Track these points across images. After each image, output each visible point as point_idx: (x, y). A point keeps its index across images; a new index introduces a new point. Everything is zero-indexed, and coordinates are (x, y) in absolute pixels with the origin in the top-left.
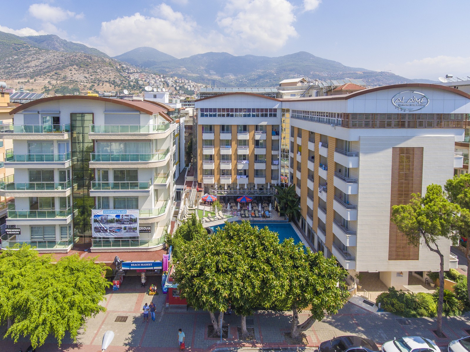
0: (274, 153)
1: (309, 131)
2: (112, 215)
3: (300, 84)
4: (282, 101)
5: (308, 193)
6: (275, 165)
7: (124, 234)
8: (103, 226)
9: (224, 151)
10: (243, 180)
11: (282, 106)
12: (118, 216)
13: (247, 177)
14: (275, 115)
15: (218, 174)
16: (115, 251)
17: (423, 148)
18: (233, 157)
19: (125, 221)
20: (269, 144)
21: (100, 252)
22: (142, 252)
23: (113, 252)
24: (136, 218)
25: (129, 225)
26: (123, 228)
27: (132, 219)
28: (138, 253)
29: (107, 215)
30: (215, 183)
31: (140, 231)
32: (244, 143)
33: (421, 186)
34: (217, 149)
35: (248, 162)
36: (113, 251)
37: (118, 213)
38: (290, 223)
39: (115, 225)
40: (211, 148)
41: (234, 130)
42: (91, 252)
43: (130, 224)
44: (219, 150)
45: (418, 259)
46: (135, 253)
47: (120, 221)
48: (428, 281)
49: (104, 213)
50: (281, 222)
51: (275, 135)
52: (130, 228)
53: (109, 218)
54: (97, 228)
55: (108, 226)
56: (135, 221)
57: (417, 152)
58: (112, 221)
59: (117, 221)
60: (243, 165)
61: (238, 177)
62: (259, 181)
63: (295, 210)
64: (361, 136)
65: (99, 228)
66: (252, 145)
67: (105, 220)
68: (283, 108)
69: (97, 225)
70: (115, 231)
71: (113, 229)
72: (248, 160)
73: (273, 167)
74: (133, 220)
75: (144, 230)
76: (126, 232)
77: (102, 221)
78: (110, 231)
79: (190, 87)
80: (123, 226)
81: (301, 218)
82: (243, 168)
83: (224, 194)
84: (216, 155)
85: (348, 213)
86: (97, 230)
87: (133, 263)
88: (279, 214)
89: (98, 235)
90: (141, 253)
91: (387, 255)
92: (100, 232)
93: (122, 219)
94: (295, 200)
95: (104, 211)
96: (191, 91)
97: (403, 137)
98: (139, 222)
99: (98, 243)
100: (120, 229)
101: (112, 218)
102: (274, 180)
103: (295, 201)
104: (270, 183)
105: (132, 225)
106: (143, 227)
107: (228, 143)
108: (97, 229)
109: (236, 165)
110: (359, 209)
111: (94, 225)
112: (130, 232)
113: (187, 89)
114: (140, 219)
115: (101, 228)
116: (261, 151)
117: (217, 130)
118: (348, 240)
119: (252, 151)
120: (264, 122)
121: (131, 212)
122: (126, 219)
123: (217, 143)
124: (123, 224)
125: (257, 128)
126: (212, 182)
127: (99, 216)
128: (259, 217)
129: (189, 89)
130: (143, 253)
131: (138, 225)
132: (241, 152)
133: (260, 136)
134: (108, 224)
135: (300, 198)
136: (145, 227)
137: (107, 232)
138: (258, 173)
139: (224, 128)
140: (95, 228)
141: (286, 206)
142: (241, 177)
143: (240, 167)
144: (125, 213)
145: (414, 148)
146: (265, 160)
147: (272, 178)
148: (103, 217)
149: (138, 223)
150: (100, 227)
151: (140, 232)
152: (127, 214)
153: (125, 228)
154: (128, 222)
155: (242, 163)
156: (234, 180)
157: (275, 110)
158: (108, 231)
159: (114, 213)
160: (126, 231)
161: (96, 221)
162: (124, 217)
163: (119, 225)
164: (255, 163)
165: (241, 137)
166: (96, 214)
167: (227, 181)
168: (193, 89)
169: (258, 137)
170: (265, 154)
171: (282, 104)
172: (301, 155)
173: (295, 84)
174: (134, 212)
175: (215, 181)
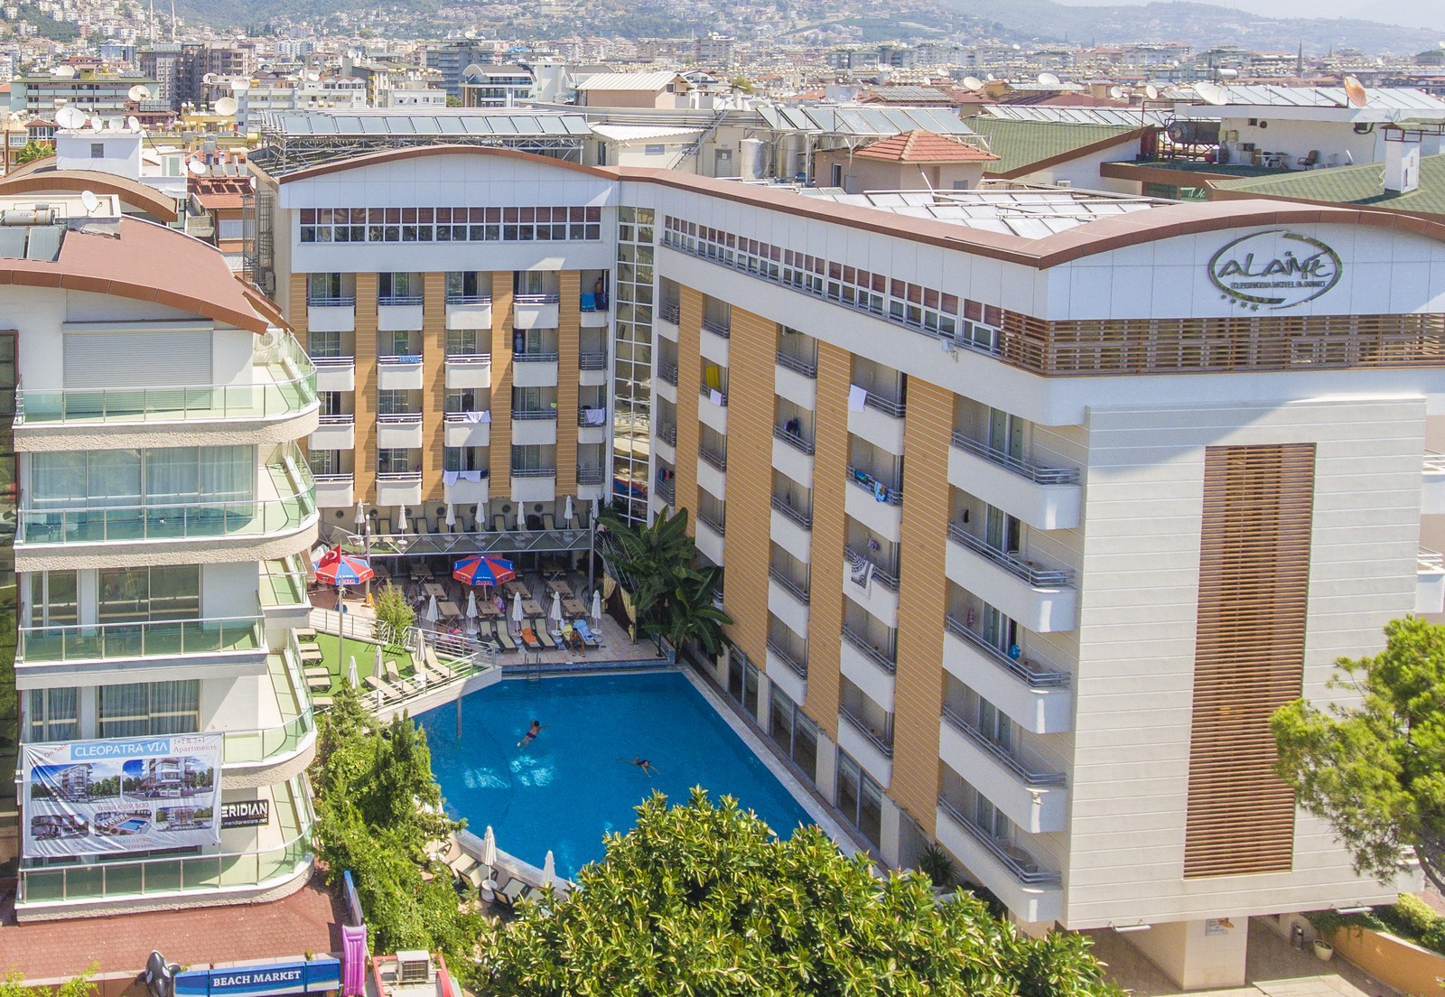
0: (588, 378)
1: (780, 326)
2: (108, 761)
3: (666, 102)
4: (621, 178)
5: (772, 565)
6: (593, 425)
7: (156, 836)
8: (71, 812)
9: (396, 378)
10: (469, 490)
11: (620, 196)
12: (132, 765)
13: (484, 474)
14: (594, 233)
15: (367, 469)
16: (118, 911)
17: (1312, 446)
18: (429, 401)
19: (164, 786)
20: (569, 348)
21: (56, 921)
22: (232, 906)
23: (110, 917)
24: (211, 771)
25: (181, 802)
26: (154, 816)
27: (193, 773)
28: (218, 913)
29: (89, 766)
30: (356, 504)
31: (224, 820)
32: (471, 344)
33: (1306, 591)
34: (366, 367)
35: (488, 419)
36: (110, 912)
37: (132, 754)
38: (679, 669)
39: (122, 804)
40: (344, 363)
41: (435, 290)
42: (18, 924)
43: (184, 795)
44: (375, 372)
45: (1290, 868)
46: (206, 915)
47: (144, 788)
48: (1301, 934)
49: (74, 757)
50: (643, 667)
51: (591, 310)
52: (183, 815)
53: (97, 776)
54: (45, 821)
55: (91, 809)
56: (206, 781)
57: (1291, 463)
58: (107, 789)
59: (129, 786)
60: (467, 431)
61: (450, 478)
62: (528, 491)
63: (703, 619)
64: (1091, 404)
65: (54, 821)
66: (501, 351)
67: (78, 784)
68: (626, 203)
69: (44, 808)
70: (120, 829)
71: (110, 821)
72: (487, 407)
73: (585, 436)
74: (198, 780)
75: (241, 818)
76: (167, 829)
77: (66, 791)
78: (99, 828)
79: (63, 8)
80: (154, 806)
81: (726, 651)
82: (467, 442)
83: (399, 546)
84: (363, 393)
85: (1036, 707)
86: (46, 828)
87: (219, 976)
88: (632, 632)
89: (49, 848)
90: (228, 912)
91: (1178, 859)
92: (55, 835)
93: (151, 779)
94: (699, 577)
95: (73, 749)
96: (64, 22)
97: (1245, 404)
98: (220, 783)
99: (47, 884)
100: (140, 819)
101: (110, 776)
102: (587, 483)
103: (701, 583)
104: (574, 498)
105: (190, 802)
106: (236, 804)
107: (405, 346)
108: (43, 825)
109: (442, 429)
110: (1083, 687)
111: (32, 808)
112: (184, 827)
113: (50, 16)
114: (226, 772)
115: (59, 818)
116: (537, 375)
117: (368, 291)
118: (1036, 810)
119: (503, 372)
120: (550, 259)
121: (186, 745)
122: (167, 775)
123: (365, 342)
124: (156, 796)
125: (521, 282)
126: (346, 500)
127: (54, 768)
128: (556, 648)
129: (59, 17)
130: (235, 913)
131: (219, 798)
132: (463, 377)
133: (535, 314)
134: (90, 801)
135: (719, 571)
136: (247, 803)
137: (87, 834)
138: (523, 462)
139: (388, 287)
140: (38, 822)
141: (666, 604)
142: (459, 478)
143: (457, 437)
144: (163, 752)
145: (1280, 446)
146: (553, 405)
147: (580, 478)
148: (72, 775)
149: (219, 792)
150: (56, 817)
151: (223, 827)
152: (172, 755)
153: (163, 815)
154: (174, 786)
155: (466, 421)
156: (434, 490)
157: (595, 213)
158: (92, 830)
159: (116, 755)
160: (165, 825)
161: (39, 792)
162: (162, 769)
163: (136, 805)
164: (514, 422)
165: (463, 318)
166: (40, 764)
167: (403, 494)
168: (73, 16)
169: (527, 318)
170: (554, 384)
171: (620, 188)
172: (725, 403)
173: (644, 98)
174: (201, 744)
175: (355, 497)
